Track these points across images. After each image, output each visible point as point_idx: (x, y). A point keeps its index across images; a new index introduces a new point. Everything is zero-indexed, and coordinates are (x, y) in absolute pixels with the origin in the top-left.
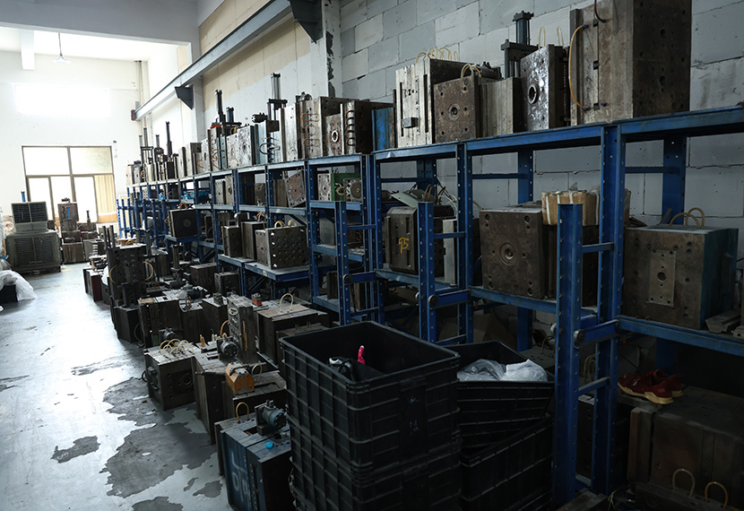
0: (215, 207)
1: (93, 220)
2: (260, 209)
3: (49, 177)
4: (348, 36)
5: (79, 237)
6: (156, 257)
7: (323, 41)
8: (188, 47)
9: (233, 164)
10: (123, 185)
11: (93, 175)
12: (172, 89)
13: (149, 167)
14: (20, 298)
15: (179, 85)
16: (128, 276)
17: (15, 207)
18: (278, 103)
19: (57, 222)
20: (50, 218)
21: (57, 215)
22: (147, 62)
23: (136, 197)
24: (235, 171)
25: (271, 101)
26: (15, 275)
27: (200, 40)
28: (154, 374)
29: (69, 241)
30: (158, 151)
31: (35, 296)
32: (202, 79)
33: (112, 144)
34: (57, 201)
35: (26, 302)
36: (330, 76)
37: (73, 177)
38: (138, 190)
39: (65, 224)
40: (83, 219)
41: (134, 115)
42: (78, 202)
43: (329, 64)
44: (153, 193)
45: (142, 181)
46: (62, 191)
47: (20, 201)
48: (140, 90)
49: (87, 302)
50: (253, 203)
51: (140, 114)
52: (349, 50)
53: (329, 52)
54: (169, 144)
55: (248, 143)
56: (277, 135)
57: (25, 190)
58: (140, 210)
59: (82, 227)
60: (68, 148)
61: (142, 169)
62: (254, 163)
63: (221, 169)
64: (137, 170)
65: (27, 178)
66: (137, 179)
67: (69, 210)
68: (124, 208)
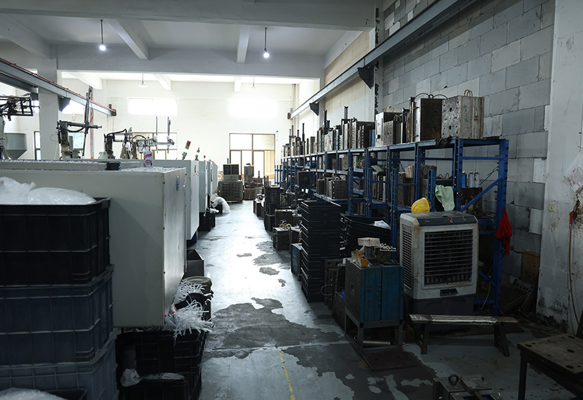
0: (318, 171)
1: (262, 176)
2: (333, 171)
3: (241, 151)
4: (386, 85)
5: (253, 186)
6: (288, 194)
7: (374, 88)
8: (318, 81)
9: (326, 149)
10: (279, 157)
11: (263, 151)
12: (308, 104)
13: (292, 147)
14: (223, 212)
15: (312, 102)
16: (272, 201)
17: (224, 166)
18: (346, 121)
19: (243, 176)
20: (240, 174)
21: (243, 173)
22: (298, 85)
23: (285, 164)
24: (326, 153)
25: (342, 120)
26: (223, 200)
27: (325, 76)
28: (276, 236)
29: (248, 187)
30: (298, 139)
31: (230, 211)
32: (324, 99)
33: (275, 133)
34: (244, 165)
35: (226, 214)
36: (376, 106)
37: (253, 151)
38: (286, 161)
39: (247, 178)
40: (256, 176)
41: (289, 116)
42: (254, 166)
43: (376, 100)
44: (293, 162)
45: (289, 155)
46: (247, 160)
47: (226, 163)
48: (294, 101)
49: (254, 217)
50: (331, 169)
51: (292, 116)
52: (386, 94)
53: (376, 93)
54: (303, 135)
55: (332, 140)
56: (341, 136)
57: (229, 158)
58: (285, 172)
59: (255, 180)
60: (253, 135)
61: (289, 148)
62: (333, 149)
63: (322, 151)
64: (287, 148)
65: (230, 151)
66: (286, 154)
67: (249, 170)
68: (278, 171)
